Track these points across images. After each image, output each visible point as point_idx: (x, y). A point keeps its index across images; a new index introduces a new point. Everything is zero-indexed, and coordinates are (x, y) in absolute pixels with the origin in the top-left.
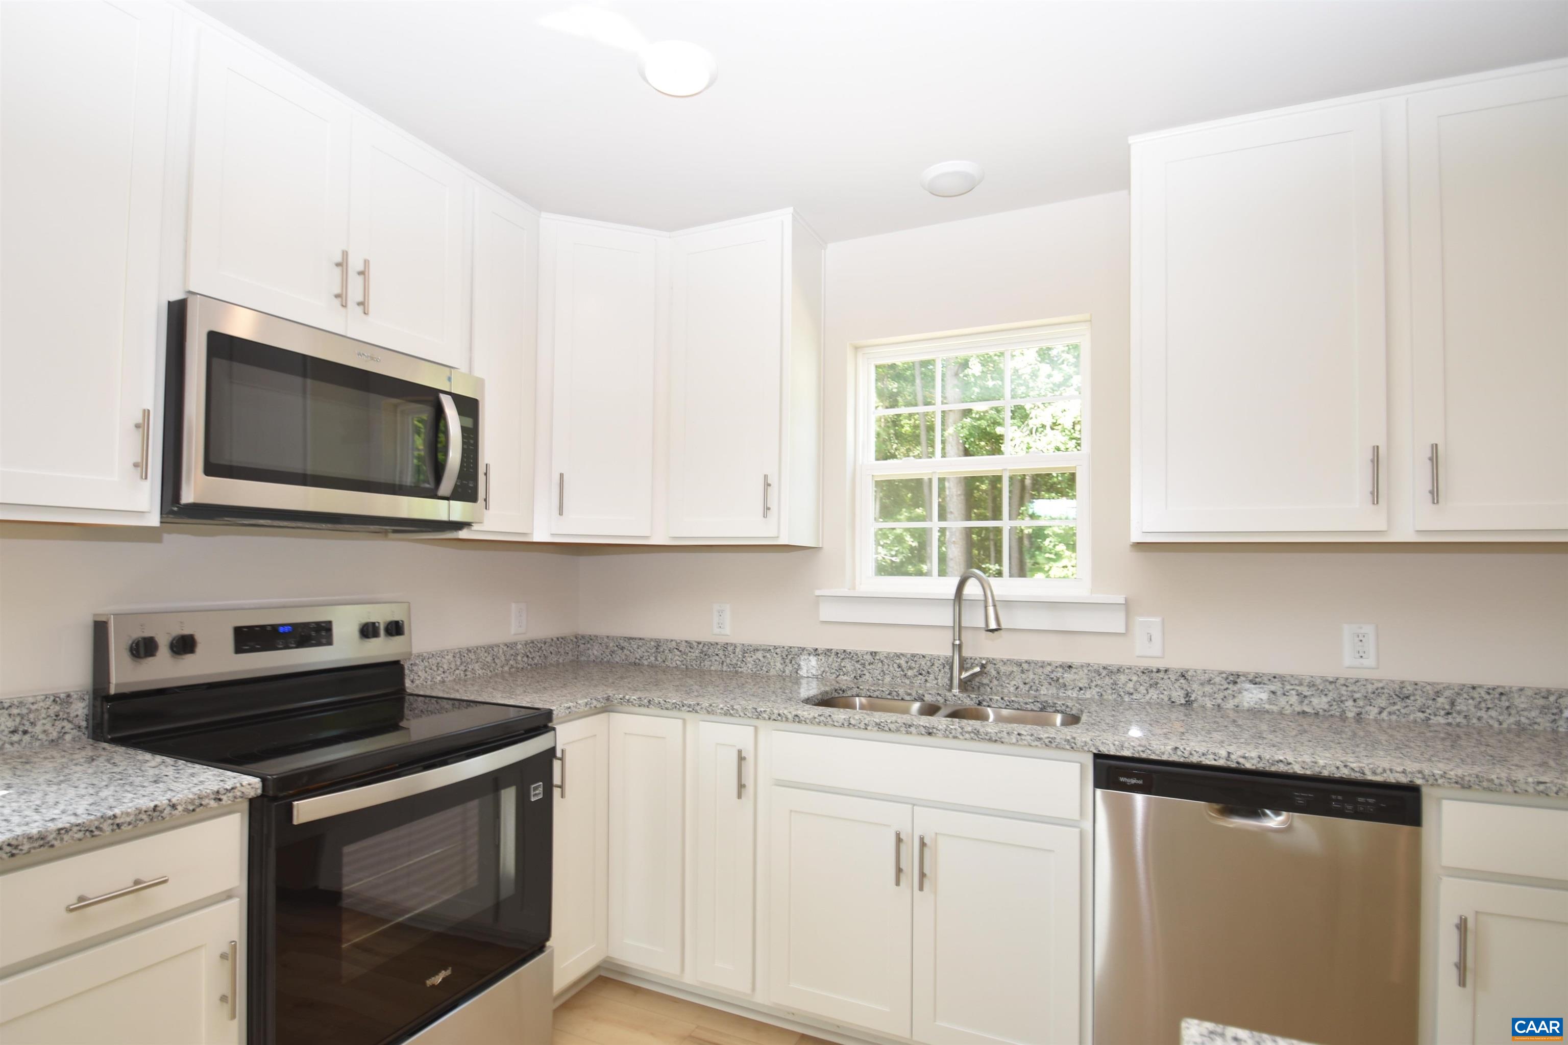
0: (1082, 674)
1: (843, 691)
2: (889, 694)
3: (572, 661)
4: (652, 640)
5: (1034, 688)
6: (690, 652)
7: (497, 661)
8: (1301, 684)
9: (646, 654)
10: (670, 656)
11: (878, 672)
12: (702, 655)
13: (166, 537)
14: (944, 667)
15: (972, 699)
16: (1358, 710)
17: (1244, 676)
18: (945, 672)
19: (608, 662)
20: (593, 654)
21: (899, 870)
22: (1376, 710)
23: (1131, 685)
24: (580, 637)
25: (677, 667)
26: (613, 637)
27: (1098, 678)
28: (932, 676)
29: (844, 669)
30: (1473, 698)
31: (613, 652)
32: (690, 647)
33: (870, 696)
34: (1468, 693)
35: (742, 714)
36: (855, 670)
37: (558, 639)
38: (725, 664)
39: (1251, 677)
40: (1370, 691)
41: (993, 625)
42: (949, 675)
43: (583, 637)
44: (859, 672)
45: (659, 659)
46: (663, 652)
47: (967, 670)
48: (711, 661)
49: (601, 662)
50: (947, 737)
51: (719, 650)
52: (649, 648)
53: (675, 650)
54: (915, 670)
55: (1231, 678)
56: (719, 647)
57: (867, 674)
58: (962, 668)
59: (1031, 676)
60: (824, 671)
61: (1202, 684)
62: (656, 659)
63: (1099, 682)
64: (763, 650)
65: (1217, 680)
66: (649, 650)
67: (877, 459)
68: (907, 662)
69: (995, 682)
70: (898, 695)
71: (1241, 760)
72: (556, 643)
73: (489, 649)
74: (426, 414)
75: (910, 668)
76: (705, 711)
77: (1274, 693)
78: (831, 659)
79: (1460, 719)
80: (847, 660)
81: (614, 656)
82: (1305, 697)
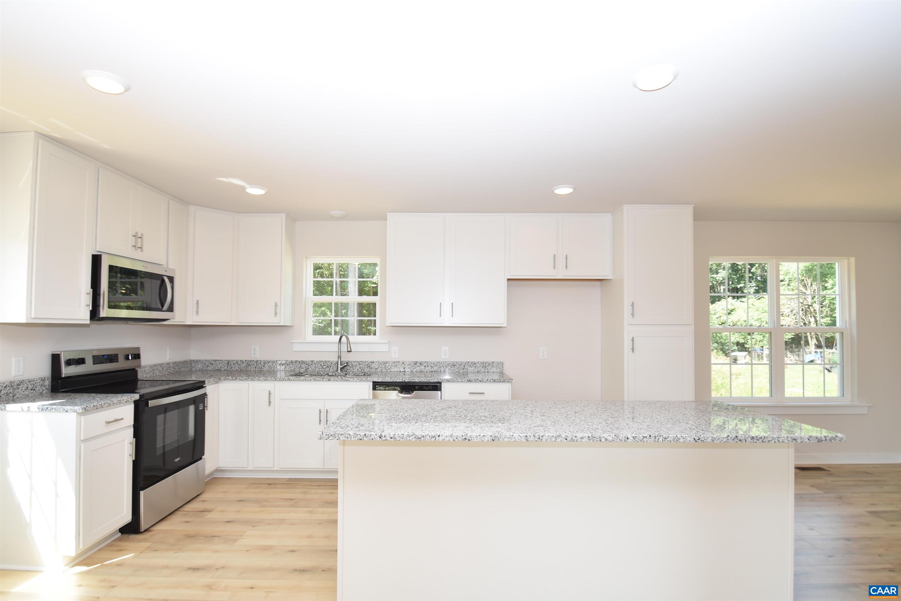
0: (377, 364)
1: (302, 374)
2: (317, 374)
3: (189, 370)
4: (226, 360)
5: (363, 369)
6: (242, 364)
7: (164, 370)
8: (431, 364)
9: (223, 366)
10: (233, 366)
11: (314, 367)
12: (247, 365)
13: (91, 326)
14: (335, 365)
15: (344, 373)
16: (444, 370)
17: (418, 362)
18: (336, 366)
19: (206, 370)
20: (198, 367)
21: (320, 420)
22: (448, 369)
23: (390, 366)
24: (192, 361)
25: (237, 370)
26: (208, 360)
27: (381, 365)
28: (331, 367)
29: (302, 367)
30: (468, 365)
31: (208, 366)
32: (242, 362)
33: (311, 375)
34: (467, 364)
35: (270, 380)
36: (306, 367)
37: (184, 361)
38: (257, 368)
39: (420, 362)
40: (447, 364)
41: (349, 350)
42: (337, 367)
43: (193, 361)
44: (307, 367)
45: (229, 367)
46: (231, 365)
47: (342, 365)
48: (251, 367)
49: (202, 370)
50: (334, 381)
51: (254, 363)
52: (224, 363)
53: (236, 364)
54: (326, 366)
55: (415, 363)
56: (254, 362)
57: (310, 368)
58: (341, 365)
59: (362, 366)
60: (294, 368)
61: (408, 365)
62: (228, 368)
63: (381, 366)
64: (272, 362)
65: (412, 364)
66: (224, 364)
67: (313, 296)
68: (323, 363)
69: (351, 368)
70: (320, 374)
71: (405, 380)
72: (184, 363)
73: (161, 365)
74: (159, 282)
75: (324, 365)
76: (257, 380)
77: (425, 366)
78: (297, 364)
79: (466, 370)
80: (303, 364)
81: (208, 367)
82: (432, 367)
